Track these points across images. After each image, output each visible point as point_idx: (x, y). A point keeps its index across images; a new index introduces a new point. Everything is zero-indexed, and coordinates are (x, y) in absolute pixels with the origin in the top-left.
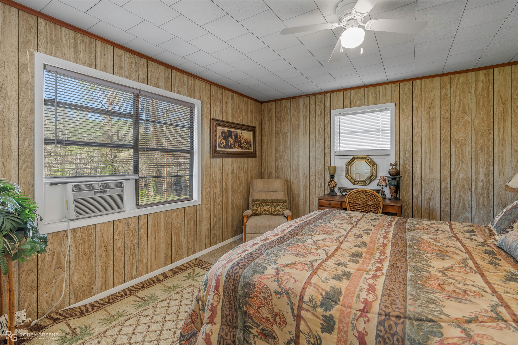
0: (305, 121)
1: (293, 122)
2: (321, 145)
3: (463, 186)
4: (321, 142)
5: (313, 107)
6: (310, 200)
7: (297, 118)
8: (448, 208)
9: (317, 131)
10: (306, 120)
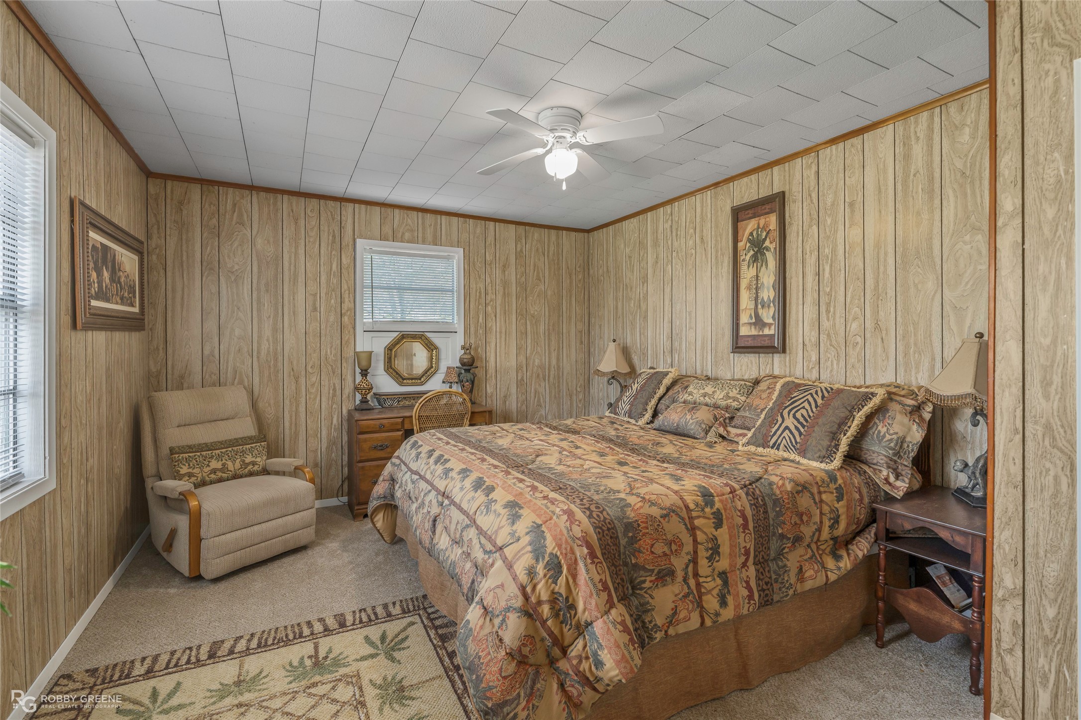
0: (293, 250)
1: (259, 247)
2: (333, 309)
3: (538, 376)
4: (333, 301)
5: (314, 222)
6: (309, 428)
7: (271, 240)
8: (524, 407)
9: (323, 278)
10: (297, 247)
